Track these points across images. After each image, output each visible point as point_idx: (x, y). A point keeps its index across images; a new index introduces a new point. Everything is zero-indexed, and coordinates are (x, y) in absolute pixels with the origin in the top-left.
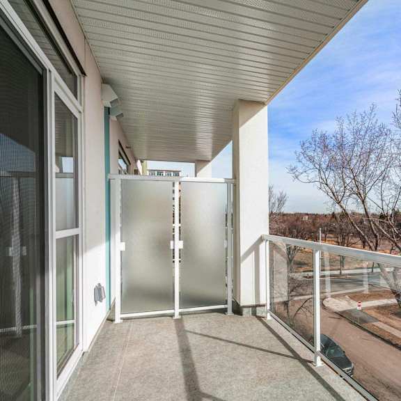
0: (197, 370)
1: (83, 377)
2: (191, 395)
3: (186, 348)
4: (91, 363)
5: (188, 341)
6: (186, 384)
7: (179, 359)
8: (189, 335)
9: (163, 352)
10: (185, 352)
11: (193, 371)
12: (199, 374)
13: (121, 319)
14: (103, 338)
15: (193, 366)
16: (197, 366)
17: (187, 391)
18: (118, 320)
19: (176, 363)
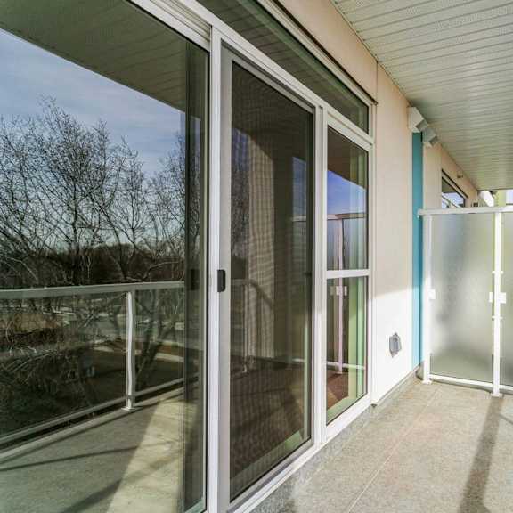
0: (491, 472)
1: (368, 430)
2: (468, 503)
3: (489, 437)
4: (381, 419)
5: (496, 429)
6: (468, 486)
7: (474, 449)
8: (502, 422)
9: (459, 434)
10: (487, 442)
11: (484, 472)
12: (490, 478)
13: (431, 379)
14: (404, 396)
15: (488, 465)
16: (494, 467)
17: (465, 494)
18: (426, 380)
19: (467, 453)
